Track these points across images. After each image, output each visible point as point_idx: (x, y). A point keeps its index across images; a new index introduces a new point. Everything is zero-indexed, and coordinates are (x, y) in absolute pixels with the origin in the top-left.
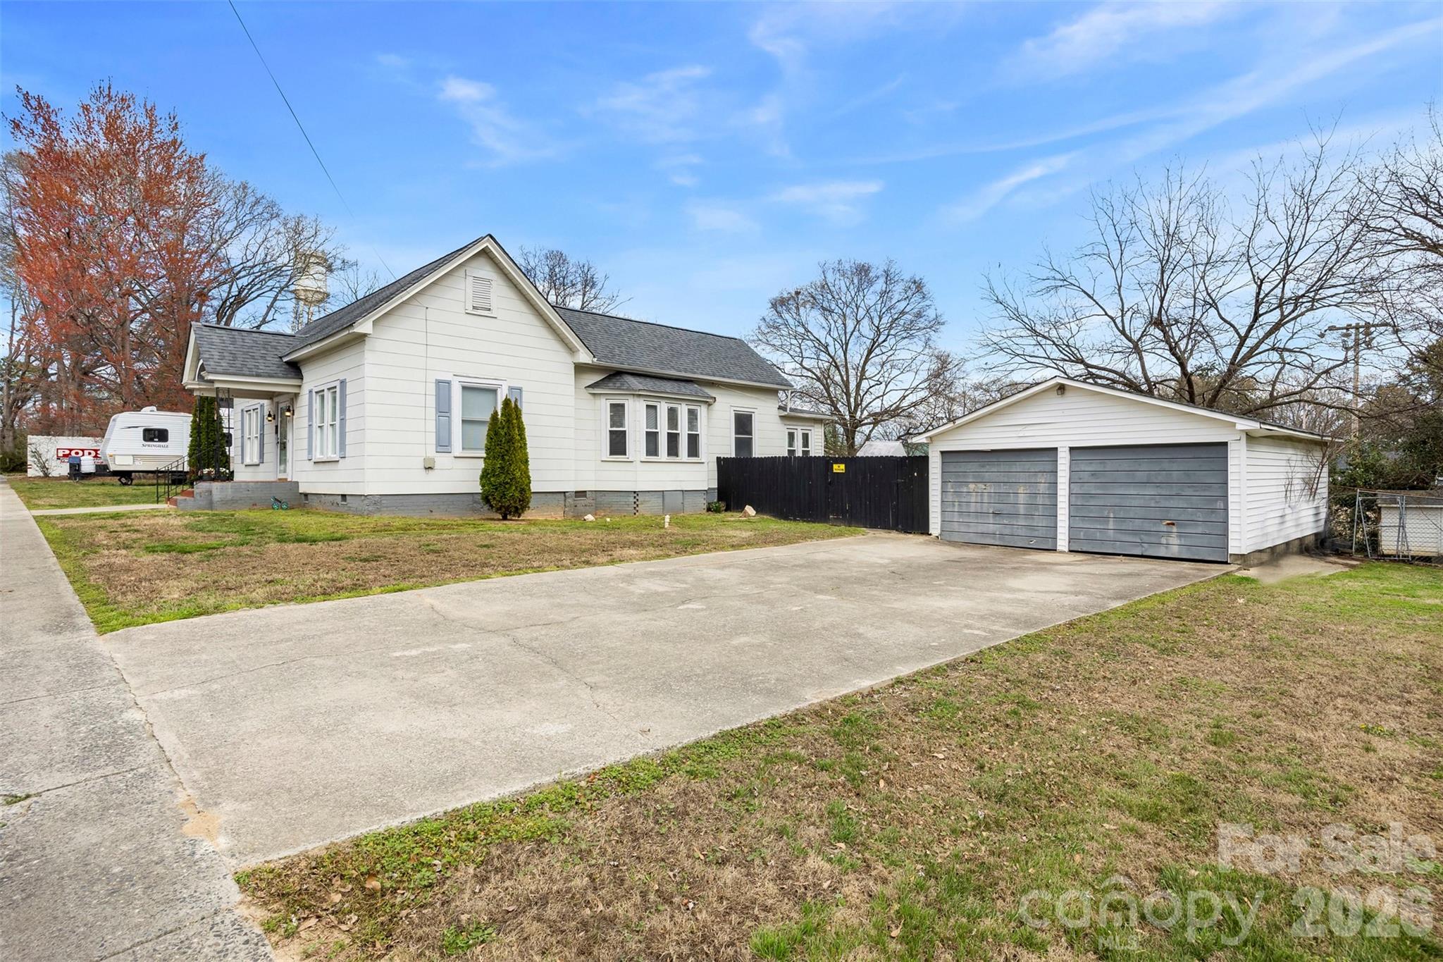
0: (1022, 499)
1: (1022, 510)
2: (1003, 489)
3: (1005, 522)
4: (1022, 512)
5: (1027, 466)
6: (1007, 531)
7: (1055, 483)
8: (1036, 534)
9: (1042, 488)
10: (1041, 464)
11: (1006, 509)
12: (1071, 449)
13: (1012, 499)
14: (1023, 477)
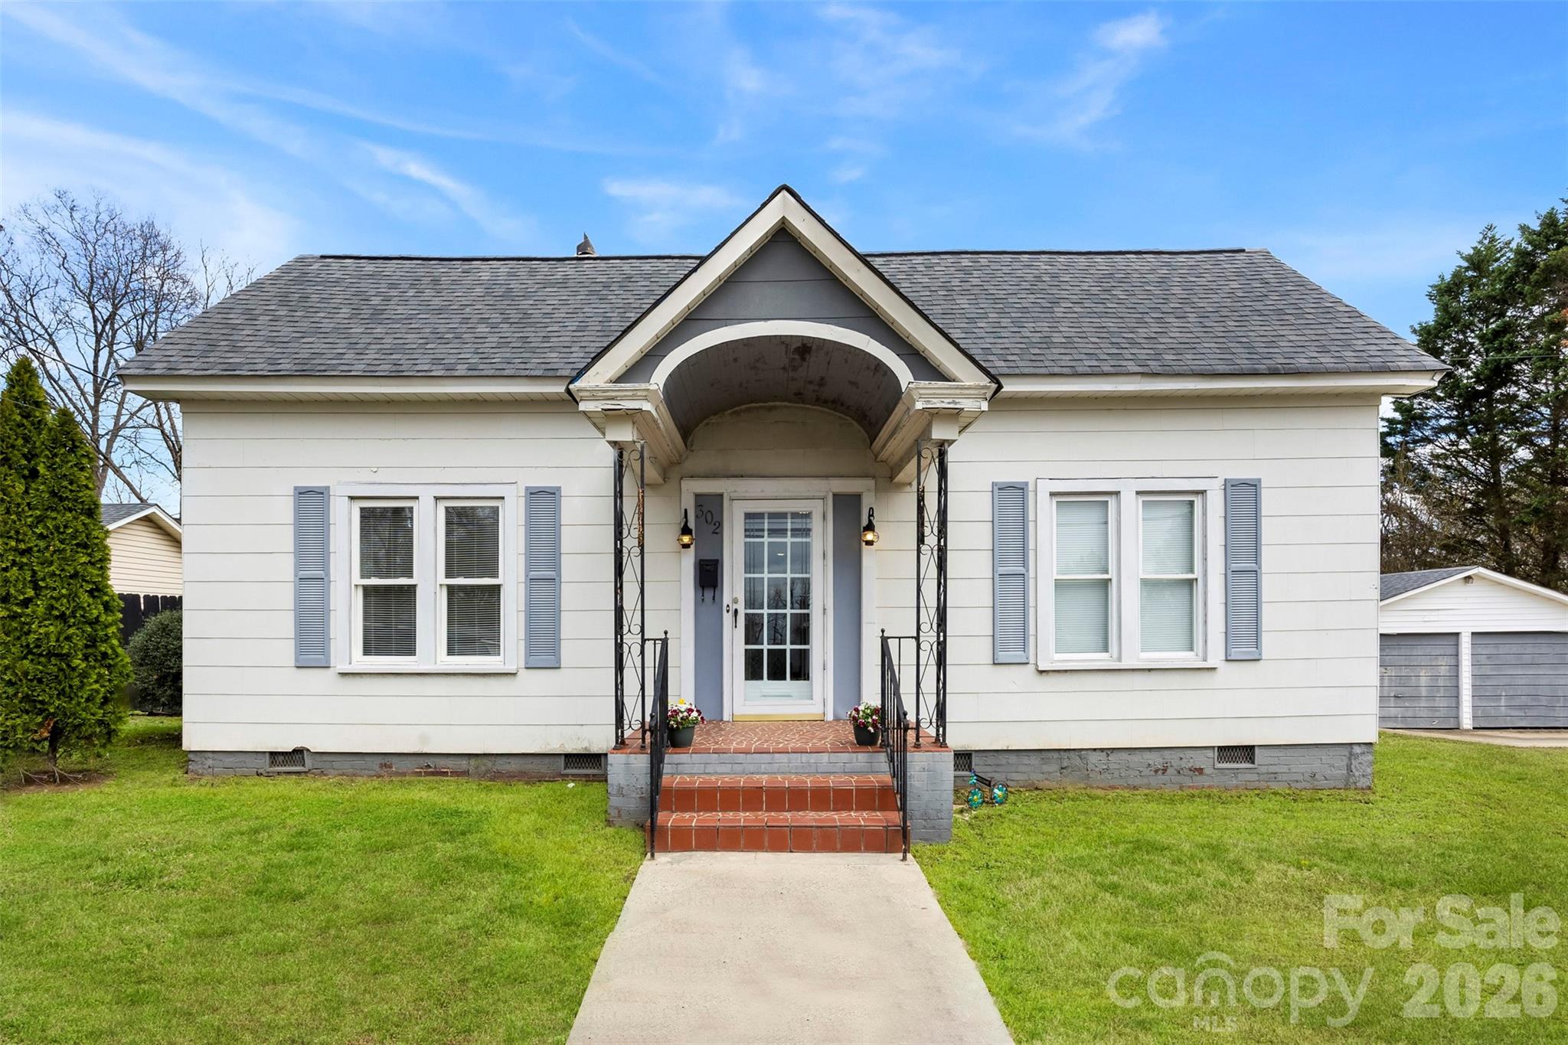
0: (1423, 681)
1: (1424, 692)
2: (1404, 672)
3: (1407, 704)
4: (1424, 694)
5: (1429, 650)
6: (1410, 714)
7: (1457, 666)
8: (1437, 714)
9: (1443, 671)
10: (1444, 648)
11: (1407, 691)
12: (1473, 633)
13: (1413, 680)
14: (1424, 661)
